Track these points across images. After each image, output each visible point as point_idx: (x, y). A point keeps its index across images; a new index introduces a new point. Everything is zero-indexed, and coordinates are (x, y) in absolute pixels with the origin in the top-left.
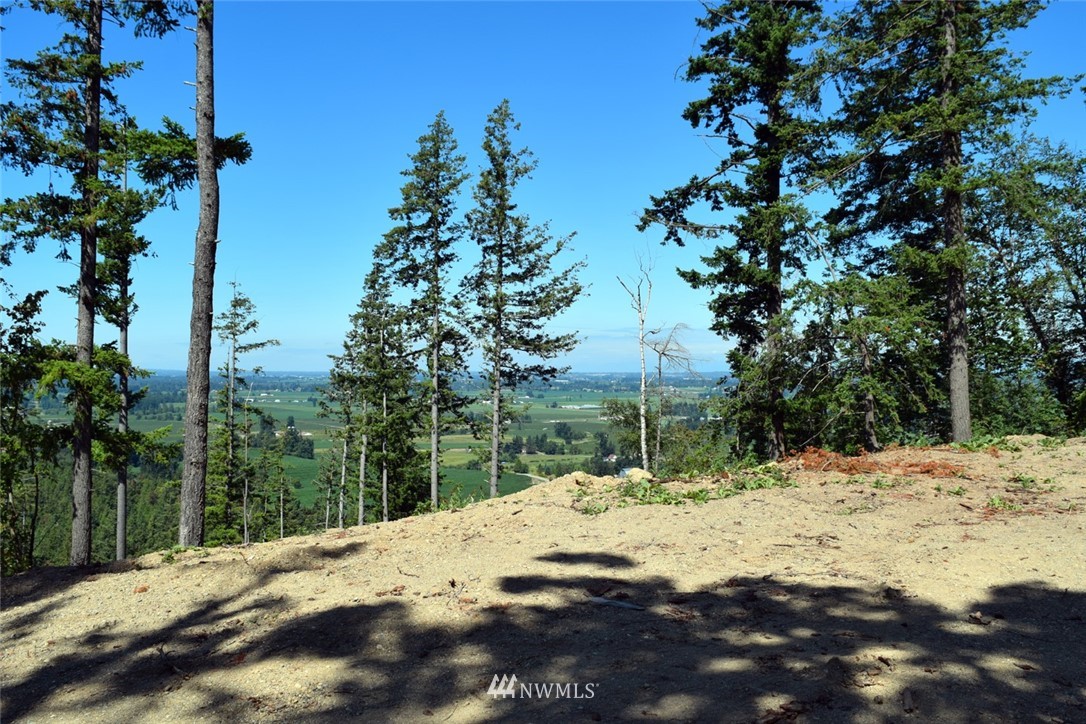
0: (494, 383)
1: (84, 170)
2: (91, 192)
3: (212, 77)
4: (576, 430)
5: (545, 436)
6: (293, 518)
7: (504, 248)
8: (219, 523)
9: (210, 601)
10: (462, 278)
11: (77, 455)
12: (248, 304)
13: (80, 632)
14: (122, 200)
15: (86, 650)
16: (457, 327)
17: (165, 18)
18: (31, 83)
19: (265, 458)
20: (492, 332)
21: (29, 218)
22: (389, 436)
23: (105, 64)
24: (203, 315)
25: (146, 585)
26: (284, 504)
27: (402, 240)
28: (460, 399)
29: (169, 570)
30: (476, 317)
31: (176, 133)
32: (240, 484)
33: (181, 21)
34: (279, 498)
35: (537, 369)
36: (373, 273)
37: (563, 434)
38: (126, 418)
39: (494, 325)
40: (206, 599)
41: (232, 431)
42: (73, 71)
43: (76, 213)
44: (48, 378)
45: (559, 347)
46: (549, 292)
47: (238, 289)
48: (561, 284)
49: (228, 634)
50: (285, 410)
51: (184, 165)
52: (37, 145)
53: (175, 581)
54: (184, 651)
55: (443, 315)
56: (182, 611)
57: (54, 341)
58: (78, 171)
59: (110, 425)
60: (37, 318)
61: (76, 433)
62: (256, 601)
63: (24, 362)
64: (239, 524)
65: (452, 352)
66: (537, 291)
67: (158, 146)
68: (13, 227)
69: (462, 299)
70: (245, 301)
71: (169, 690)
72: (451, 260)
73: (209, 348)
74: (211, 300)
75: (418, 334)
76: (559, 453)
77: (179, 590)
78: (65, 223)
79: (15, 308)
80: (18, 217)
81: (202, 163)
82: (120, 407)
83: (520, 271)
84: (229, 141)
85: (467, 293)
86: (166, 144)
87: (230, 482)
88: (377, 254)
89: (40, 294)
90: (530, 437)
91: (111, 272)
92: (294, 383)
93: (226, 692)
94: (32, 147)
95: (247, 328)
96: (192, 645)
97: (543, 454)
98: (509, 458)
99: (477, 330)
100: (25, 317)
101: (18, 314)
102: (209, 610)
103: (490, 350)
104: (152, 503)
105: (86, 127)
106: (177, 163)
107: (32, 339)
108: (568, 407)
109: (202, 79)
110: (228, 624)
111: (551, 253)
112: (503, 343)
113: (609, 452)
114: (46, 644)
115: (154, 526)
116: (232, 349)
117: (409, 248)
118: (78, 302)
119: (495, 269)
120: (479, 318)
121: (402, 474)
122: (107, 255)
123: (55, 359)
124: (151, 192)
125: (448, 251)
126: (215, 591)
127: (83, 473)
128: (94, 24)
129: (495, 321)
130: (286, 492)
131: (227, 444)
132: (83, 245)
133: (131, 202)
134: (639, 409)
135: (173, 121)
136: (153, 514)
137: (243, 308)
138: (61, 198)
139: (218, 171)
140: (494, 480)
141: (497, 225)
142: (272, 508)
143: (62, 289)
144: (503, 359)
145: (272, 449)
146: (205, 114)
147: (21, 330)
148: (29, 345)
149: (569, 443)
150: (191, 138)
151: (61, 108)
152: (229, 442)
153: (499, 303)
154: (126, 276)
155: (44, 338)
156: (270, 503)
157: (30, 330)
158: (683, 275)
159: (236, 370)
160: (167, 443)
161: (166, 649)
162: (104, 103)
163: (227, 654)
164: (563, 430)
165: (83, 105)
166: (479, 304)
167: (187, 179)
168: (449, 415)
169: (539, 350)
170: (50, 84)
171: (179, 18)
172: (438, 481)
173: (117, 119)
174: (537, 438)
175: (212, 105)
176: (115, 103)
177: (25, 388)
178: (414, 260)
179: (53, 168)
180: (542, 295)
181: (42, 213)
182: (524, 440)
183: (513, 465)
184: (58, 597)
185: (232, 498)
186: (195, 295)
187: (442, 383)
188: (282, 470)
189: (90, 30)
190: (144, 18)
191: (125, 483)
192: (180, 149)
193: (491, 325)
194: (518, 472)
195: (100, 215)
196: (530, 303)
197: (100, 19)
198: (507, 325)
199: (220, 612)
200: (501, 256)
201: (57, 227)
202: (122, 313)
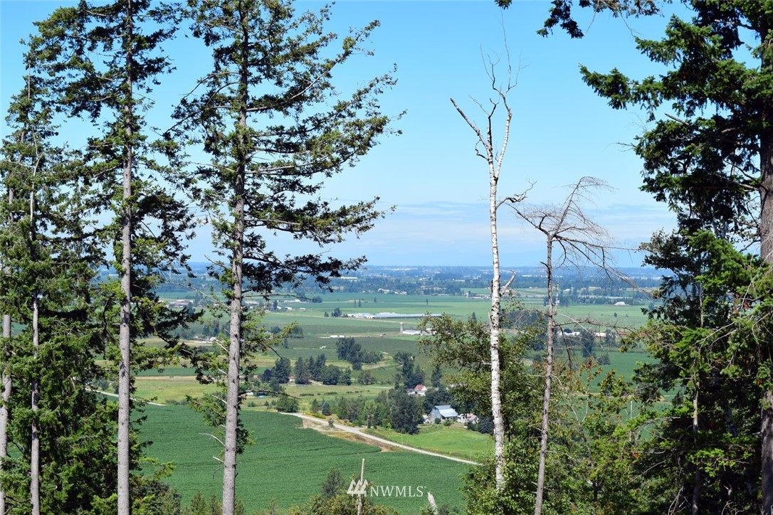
0: (232, 286)
4: (367, 350)
5: (322, 358)
7: (252, 51)
10: (178, 103)
16: (170, 189)
20: (228, 197)
22: (43, 380)
27: (69, 32)
28: (174, 314)
30: (201, 171)
35: (308, 262)
36: (25, 94)
37: (348, 355)
39: (232, 185)
45: (346, 224)
46: (328, 129)
48: (351, 115)
55: (142, 167)
65: (157, 233)
66: (309, 126)
69: (177, 140)
72: (159, 70)
75: (104, 201)
76: (342, 383)
83: (279, 92)
85: (187, 128)
88: (31, 61)
90: (300, 359)
97: (320, 384)
98: (270, 389)
99: (202, 195)
103: (224, 229)
108: (356, 315)
111: (333, 59)
112: (247, 218)
113: (415, 381)
117: (82, 46)
119: (236, 87)
120: (206, 173)
121: (66, 446)
125: (151, 54)
129: (234, 178)
134: (487, 336)
140: (230, 457)
141: (239, 8)
144: (247, 244)
149: (357, 368)
153: (242, 146)
158: (594, 80)
164: (349, 350)
166: (208, 149)
168: (153, 342)
169: (312, 229)
172: (130, 458)
174: (311, 360)
178: (89, 68)
180: (318, 134)
182: (293, 364)
183: (276, 399)
187: (138, 287)
193: (227, 185)
194: (283, 410)
196: (295, 148)
198: (258, 185)
200: (245, 65)
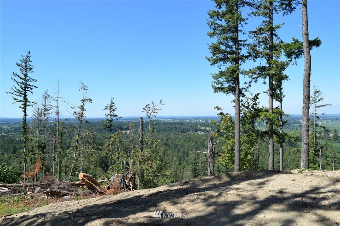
1: (269, 58)
2: (271, 64)
3: (307, 22)
6: (337, 164)
8: (311, 162)
9: (316, 187)
11: (269, 139)
12: (319, 93)
13: (277, 189)
14: (279, 65)
15: (279, 195)
17: (291, 8)
18: (255, 36)
19: (326, 143)
21: (255, 74)
23: (274, 26)
24: (307, 97)
25: (294, 179)
26: (334, 159)
29: (300, 175)
31: (296, 42)
32: (319, 150)
33: (297, 7)
34: (332, 157)
38: (282, 129)
40: (314, 186)
41: (315, 134)
42: (265, 30)
43: (267, 70)
44: (262, 117)
47: (316, 88)
49: (324, 199)
50: (333, 127)
51: (299, 51)
52: (257, 53)
53: (303, 179)
54: (309, 201)
56: (307, 189)
57: (263, 107)
58: (267, 58)
59: (278, 130)
60: (258, 101)
61: (269, 132)
62: (332, 190)
63: (255, 113)
64: (318, 164)
67: (291, 47)
68: (252, 76)
70: (318, 91)
71: (306, 212)
73: (309, 107)
74: (309, 92)
77: (305, 182)
78: (265, 73)
79: (252, 98)
80: (253, 73)
81: (305, 49)
82: (280, 125)
84: (314, 40)
86: (293, 46)
87: (315, 150)
89: (258, 94)
91: (277, 86)
92: (336, 118)
93: (326, 218)
94: (256, 54)
95: (320, 100)
96: (312, 200)
100: (255, 101)
101: (253, 100)
102: (315, 190)
104: (289, 154)
105: (270, 46)
106: (297, 51)
107: (257, 106)
109: (304, 23)
110: (323, 195)
114: (268, 191)
115: (290, 161)
116: (314, 107)
118: (269, 96)
122: (276, 81)
123: (263, 112)
124: (287, 61)
126: (317, 184)
127: (271, 144)
128: (271, 16)
130: (335, 154)
131: (313, 138)
132: (270, 79)
133: (282, 65)
135: (295, 38)
136: (289, 158)
137: (318, 94)
138: (263, 67)
139: (310, 50)
142: (330, 159)
143: (264, 92)
145: (329, 140)
146: (305, 34)
147: (254, 104)
148: (256, 108)
150: (301, 42)
151: (263, 42)
152: (314, 137)
154: (281, 87)
155: (260, 106)
156: (329, 158)
157: (256, 104)
159: (316, 114)
160: (295, 136)
161: (304, 200)
162: (274, 37)
163: (325, 205)
165: (268, 39)
167: (300, 55)
170: (259, 36)
171: (296, 6)
173: (278, 42)
175: (308, 31)
176: (277, 37)
177: (256, 120)
179: (261, 59)
181: (259, 72)
184: (269, 178)
185: (316, 155)
186: (304, 91)
188: (333, 147)
189: (269, 18)
190: (285, 10)
191: (282, 148)
192: (298, 46)
195: (274, 70)
197: (272, 13)
199: (320, 191)
201: (262, 75)
202: (280, 98)
